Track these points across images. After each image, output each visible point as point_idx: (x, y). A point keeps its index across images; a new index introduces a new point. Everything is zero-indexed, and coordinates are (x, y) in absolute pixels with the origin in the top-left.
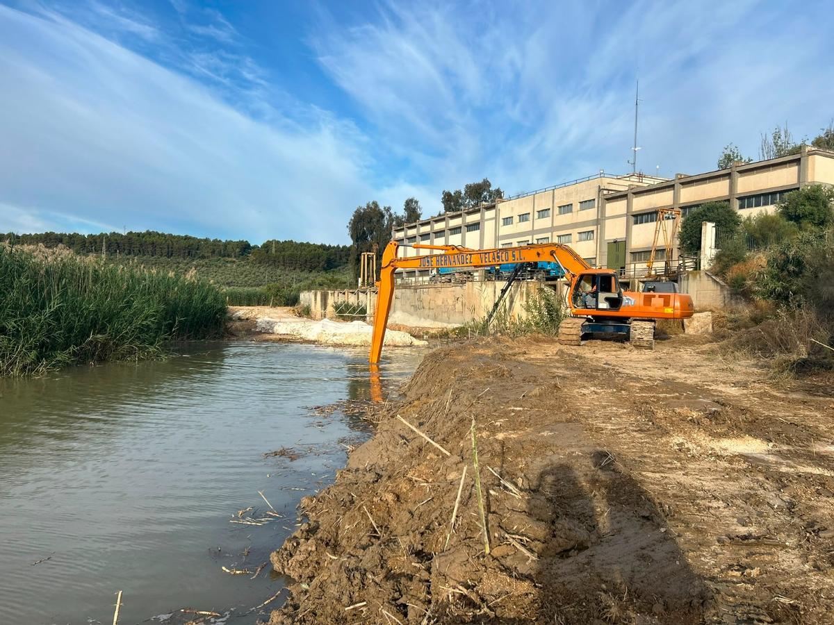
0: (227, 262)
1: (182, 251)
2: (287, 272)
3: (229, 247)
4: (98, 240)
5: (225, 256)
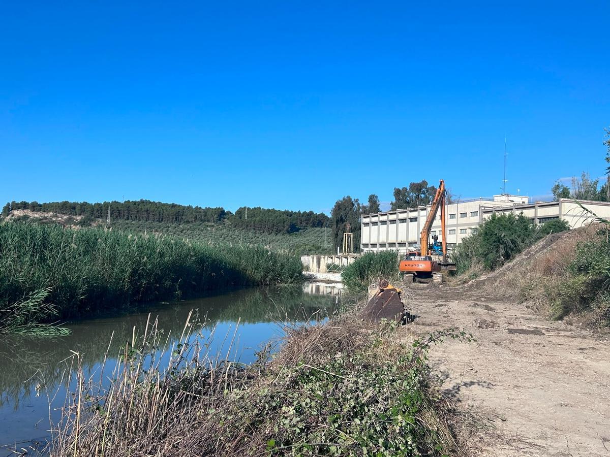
0: (207, 226)
1: (171, 217)
2: (257, 235)
3: (209, 213)
4: (104, 208)
5: (205, 221)
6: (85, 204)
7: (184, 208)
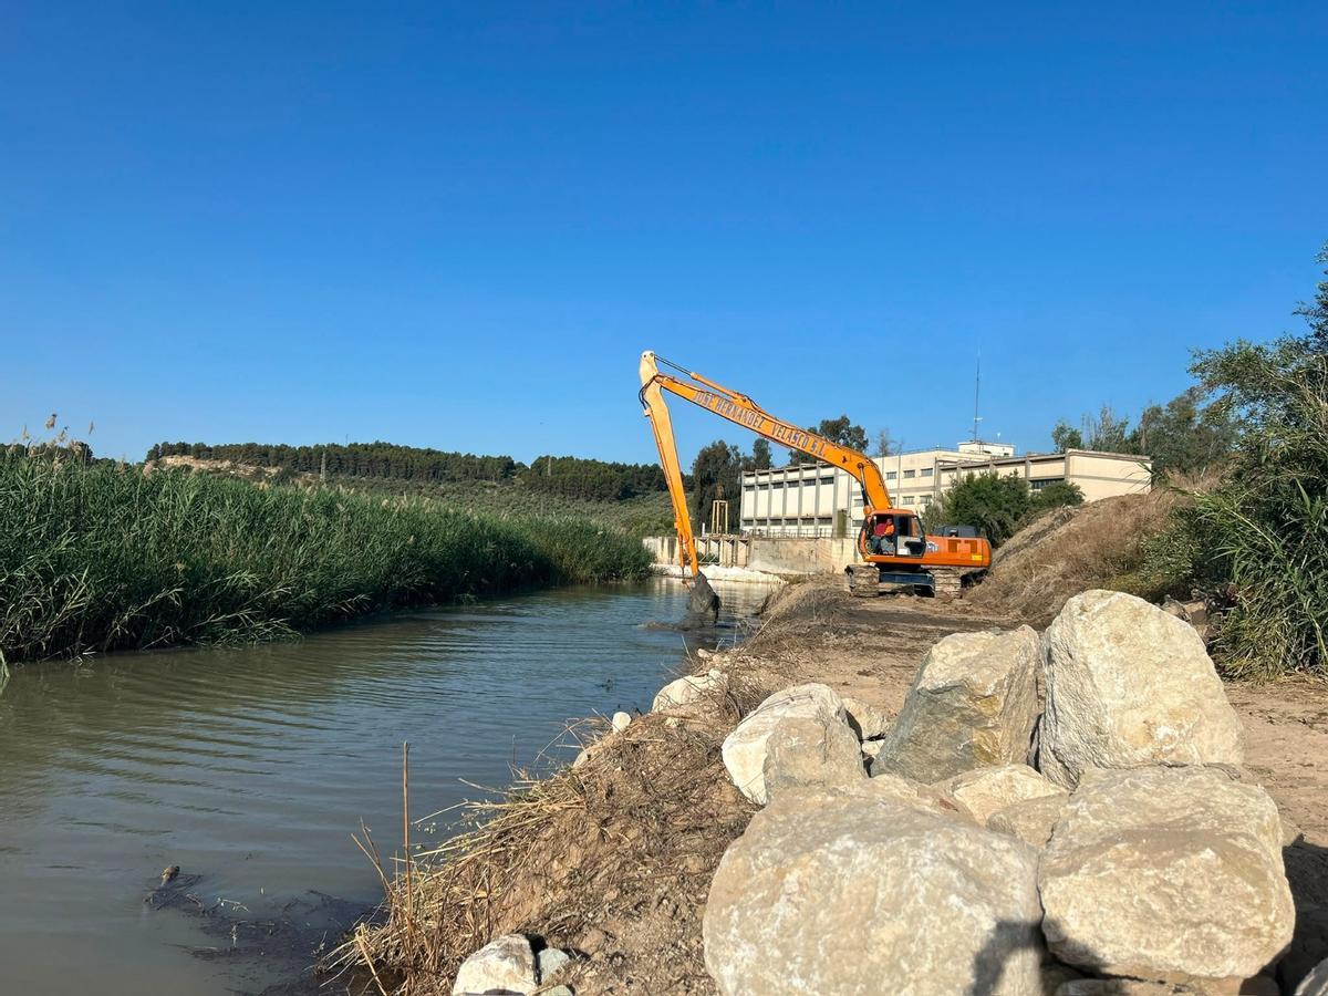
0: (485, 487)
1: (425, 471)
2: (567, 503)
3: (488, 466)
4: (315, 455)
5: (482, 478)
6: (283, 448)
7: (447, 456)
